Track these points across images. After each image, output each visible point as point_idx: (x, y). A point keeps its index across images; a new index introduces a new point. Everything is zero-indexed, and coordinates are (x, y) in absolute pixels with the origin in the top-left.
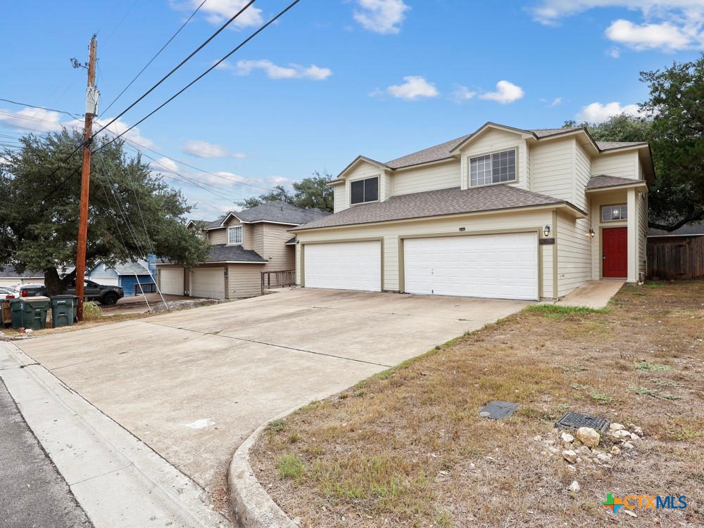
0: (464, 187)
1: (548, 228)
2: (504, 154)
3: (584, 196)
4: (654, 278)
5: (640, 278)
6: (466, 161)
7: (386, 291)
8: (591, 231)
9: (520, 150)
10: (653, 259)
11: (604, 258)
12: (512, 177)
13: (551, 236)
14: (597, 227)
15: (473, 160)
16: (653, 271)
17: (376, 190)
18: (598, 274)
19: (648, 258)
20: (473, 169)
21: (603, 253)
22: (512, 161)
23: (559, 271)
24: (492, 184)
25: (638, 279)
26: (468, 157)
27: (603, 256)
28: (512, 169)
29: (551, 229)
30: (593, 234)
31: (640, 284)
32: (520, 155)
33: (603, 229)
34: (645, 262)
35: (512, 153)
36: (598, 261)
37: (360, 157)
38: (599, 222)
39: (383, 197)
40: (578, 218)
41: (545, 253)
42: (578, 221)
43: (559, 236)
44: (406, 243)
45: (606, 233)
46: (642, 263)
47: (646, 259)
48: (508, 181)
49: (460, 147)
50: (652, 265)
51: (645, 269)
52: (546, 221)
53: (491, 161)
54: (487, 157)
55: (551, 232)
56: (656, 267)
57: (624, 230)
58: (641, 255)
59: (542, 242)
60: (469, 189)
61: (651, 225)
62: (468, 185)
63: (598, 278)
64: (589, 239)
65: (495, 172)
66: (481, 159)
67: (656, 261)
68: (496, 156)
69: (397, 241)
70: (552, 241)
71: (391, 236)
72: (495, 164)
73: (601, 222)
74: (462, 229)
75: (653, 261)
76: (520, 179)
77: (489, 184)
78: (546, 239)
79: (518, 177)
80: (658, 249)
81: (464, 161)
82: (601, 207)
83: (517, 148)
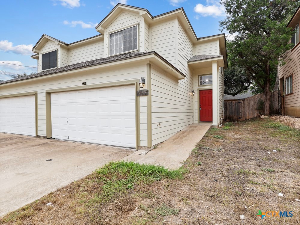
0: (106, 57)
1: (143, 80)
2: (130, 29)
3: (187, 67)
4: (227, 120)
5: (220, 122)
7: (39, 137)
8: (193, 92)
9: (140, 26)
10: (227, 110)
11: (201, 109)
12: (136, 47)
13: (145, 88)
14: (196, 89)
15: (111, 35)
16: (227, 116)
17: (56, 59)
18: (197, 119)
19: (225, 109)
20: (112, 42)
21: (200, 106)
22: (135, 35)
23: (153, 121)
24: (123, 53)
25: (219, 123)
26: (109, 33)
27: (200, 108)
28: (135, 40)
29: (146, 81)
30: (193, 94)
31: (220, 126)
32: (141, 30)
33: (200, 90)
34: (223, 111)
35: (135, 28)
36: (197, 111)
37: (44, 35)
38: (197, 86)
39: (59, 65)
40: (180, 79)
41: (141, 104)
42: (179, 81)
43: (153, 87)
44: (53, 96)
45: (201, 92)
46: (221, 112)
47: (223, 110)
48: (133, 50)
50: (227, 113)
51: (223, 115)
52: (142, 73)
53: (122, 35)
54: (120, 32)
55: (146, 84)
56: (228, 114)
57: (211, 91)
58: (221, 108)
59: (139, 94)
60: (109, 57)
61: (226, 93)
62: (109, 54)
63: (197, 122)
64: (191, 97)
65: (125, 43)
66: (116, 33)
67: (228, 111)
68: (125, 31)
69: (45, 95)
70: (146, 93)
71: (42, 92)
72: (125, 37)
73: (199, 86)
74: (85, 83)
75: (227, 111)
76: (140, 49)
77: (121, 53)
78: (142, 91)
79: (139, 47)
80: (229, 104)
81: (106, 37)
82: (199, 76)
83: (139, 24)
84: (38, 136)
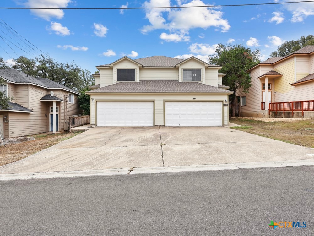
0: (180, 81)
2: (197, 70)
6: (181, 70)
9: (203, 70)
12: (200, 80)
13: (227, 103)
15: (184, 70)
17: (134, 75)
20: (184, 74)
22: (200, 74)
24: (192, 81)
28: (200, 76)
29: (227, 101)
32: (203, 72)
35: (200, 70)
41: (225, 109)
44: (166, 103)
48: (198, 81)
49: (180, 64)
52: (225, 98)
53: (192, 72)
54: (190, 70)
60: (183, 82)
62: (182, 80)
65: (193, 76)
66: (187, 70)
68: (194, 70)
69: (162, 102)
70: (227, 105)
71: (159, 100)
72: (193, 74)
76: (203, 81)
77: (191, 81)
84: (155, 126)
